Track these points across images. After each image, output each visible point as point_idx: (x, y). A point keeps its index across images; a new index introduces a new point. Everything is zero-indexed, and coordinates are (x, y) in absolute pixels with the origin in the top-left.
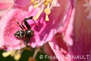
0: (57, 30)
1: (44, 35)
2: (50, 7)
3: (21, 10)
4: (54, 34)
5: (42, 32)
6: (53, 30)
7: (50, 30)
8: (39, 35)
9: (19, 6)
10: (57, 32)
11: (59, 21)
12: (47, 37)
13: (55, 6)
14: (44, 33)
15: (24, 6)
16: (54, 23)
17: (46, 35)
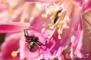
0: (64, 47)
1: (54, 51)
2: (61, 29)
3: (35, 32)
4: (62, 51)
5: (53, 49)
6: (61, 47)
7: (59, 48)
8: (50, 51)
9: (34, 28)
10: (64, 49)
11: (66, 41)
12: (56, 53)
13: (65, 28)
14: (54, 50)
15: (38, 29)
16: (61, 42)
17: (56, 51)
